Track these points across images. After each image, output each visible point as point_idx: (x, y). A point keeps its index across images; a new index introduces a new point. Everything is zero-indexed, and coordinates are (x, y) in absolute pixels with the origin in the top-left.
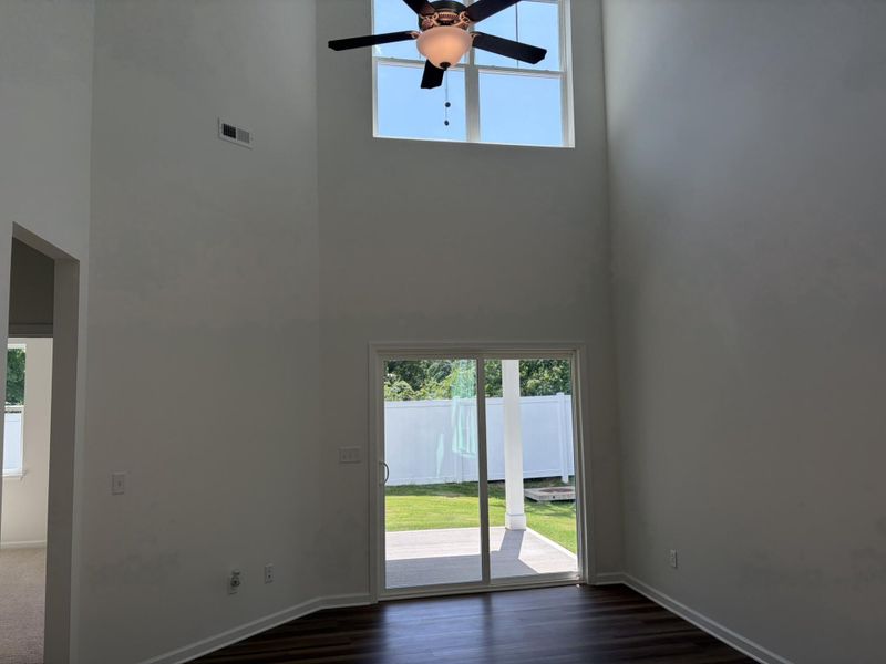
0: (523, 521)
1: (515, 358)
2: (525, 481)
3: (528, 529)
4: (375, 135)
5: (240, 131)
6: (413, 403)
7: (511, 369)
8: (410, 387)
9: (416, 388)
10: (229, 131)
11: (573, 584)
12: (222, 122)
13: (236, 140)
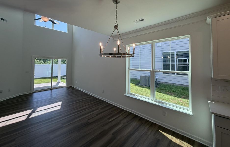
0: (60, 81)
1: (60, 59)
2: (61, 76)
3: (61, 82)
4: (35, 25)
5: (5, 20)
6: (44, 65)
7: (60, 60)
8: (43, 62)
9: (45, 62)
10: (2, 19)
11: (64, 87)
12: (1, 17)
13: (4, 21)
